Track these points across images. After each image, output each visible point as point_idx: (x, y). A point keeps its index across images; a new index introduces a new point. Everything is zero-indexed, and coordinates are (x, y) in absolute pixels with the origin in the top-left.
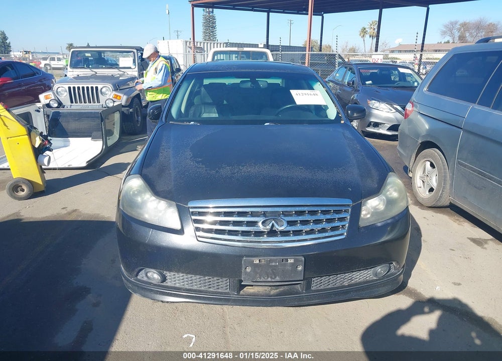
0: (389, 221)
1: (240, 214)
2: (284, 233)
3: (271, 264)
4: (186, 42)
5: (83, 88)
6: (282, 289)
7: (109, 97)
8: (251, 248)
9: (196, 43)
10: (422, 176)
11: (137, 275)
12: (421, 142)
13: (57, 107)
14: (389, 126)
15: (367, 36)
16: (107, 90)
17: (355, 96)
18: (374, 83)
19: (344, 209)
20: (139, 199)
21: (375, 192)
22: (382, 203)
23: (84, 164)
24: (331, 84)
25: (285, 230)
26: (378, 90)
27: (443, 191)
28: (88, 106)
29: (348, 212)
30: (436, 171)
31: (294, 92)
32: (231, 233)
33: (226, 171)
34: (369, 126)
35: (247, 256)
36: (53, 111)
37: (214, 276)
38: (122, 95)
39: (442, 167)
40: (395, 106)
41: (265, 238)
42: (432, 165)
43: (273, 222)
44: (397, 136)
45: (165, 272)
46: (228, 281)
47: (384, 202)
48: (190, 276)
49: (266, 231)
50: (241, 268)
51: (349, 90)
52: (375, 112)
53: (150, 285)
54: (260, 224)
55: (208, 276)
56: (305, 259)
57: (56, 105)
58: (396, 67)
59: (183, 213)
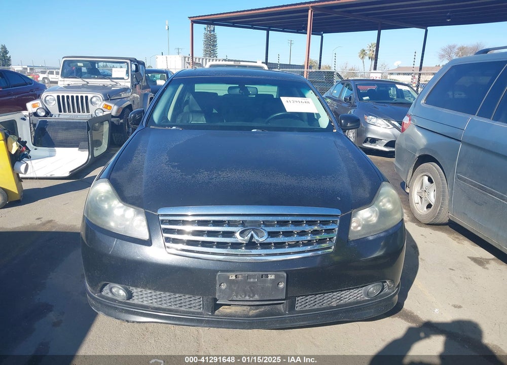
0: (382, 235)
1: (216, 223)
2: (265, 246)
3: (249, 280)
4: (185, 58)
5: (72, 97)
6: (262, 309)
7: (99, 107)
8: (227, 261)
9: (194, 59)
10: (420, 191)
11: (101, 291)
12: (418, 155)
13: (45, 116)
14: (386, 142)
15: (367, 58)
16: (98, 100)
17: (352, 112)
18: (371, 99)
19: (331, 219)
20: (106, 206)
21: (367, 202)
22: (374, 215)
23: (67, 174)
24: (329, 100)
25: (265, 242)
26: (376, 106)
27: (441, 207)
28: (77, 116)
29: (336, 224)
30: (434, 186)
31: (284, 100)
32: (204, 244)
33: (203, 176)
34: (365, 142)
35: (222, 271)
36: (40, 120)
37: (185, 294)
38: (112, 105)
39: (441, 182)
40: (393, 122)
41: (243, 250)
42: (430, 180)
43: (252, 232)
44: (393, 152)
45: (131, 288)
46: (201, 299)
47: (376, 213)
48: (158, 293)
49: (244, 242)
50: (215, 284)
51: (346, 105)
52: (372, 127)
53: (115, 302)
54: (237, 235)
55: (178, 293)
56: (287, 274)
57: (43, 114)
58: (393, 84)
59: (152, 222)
